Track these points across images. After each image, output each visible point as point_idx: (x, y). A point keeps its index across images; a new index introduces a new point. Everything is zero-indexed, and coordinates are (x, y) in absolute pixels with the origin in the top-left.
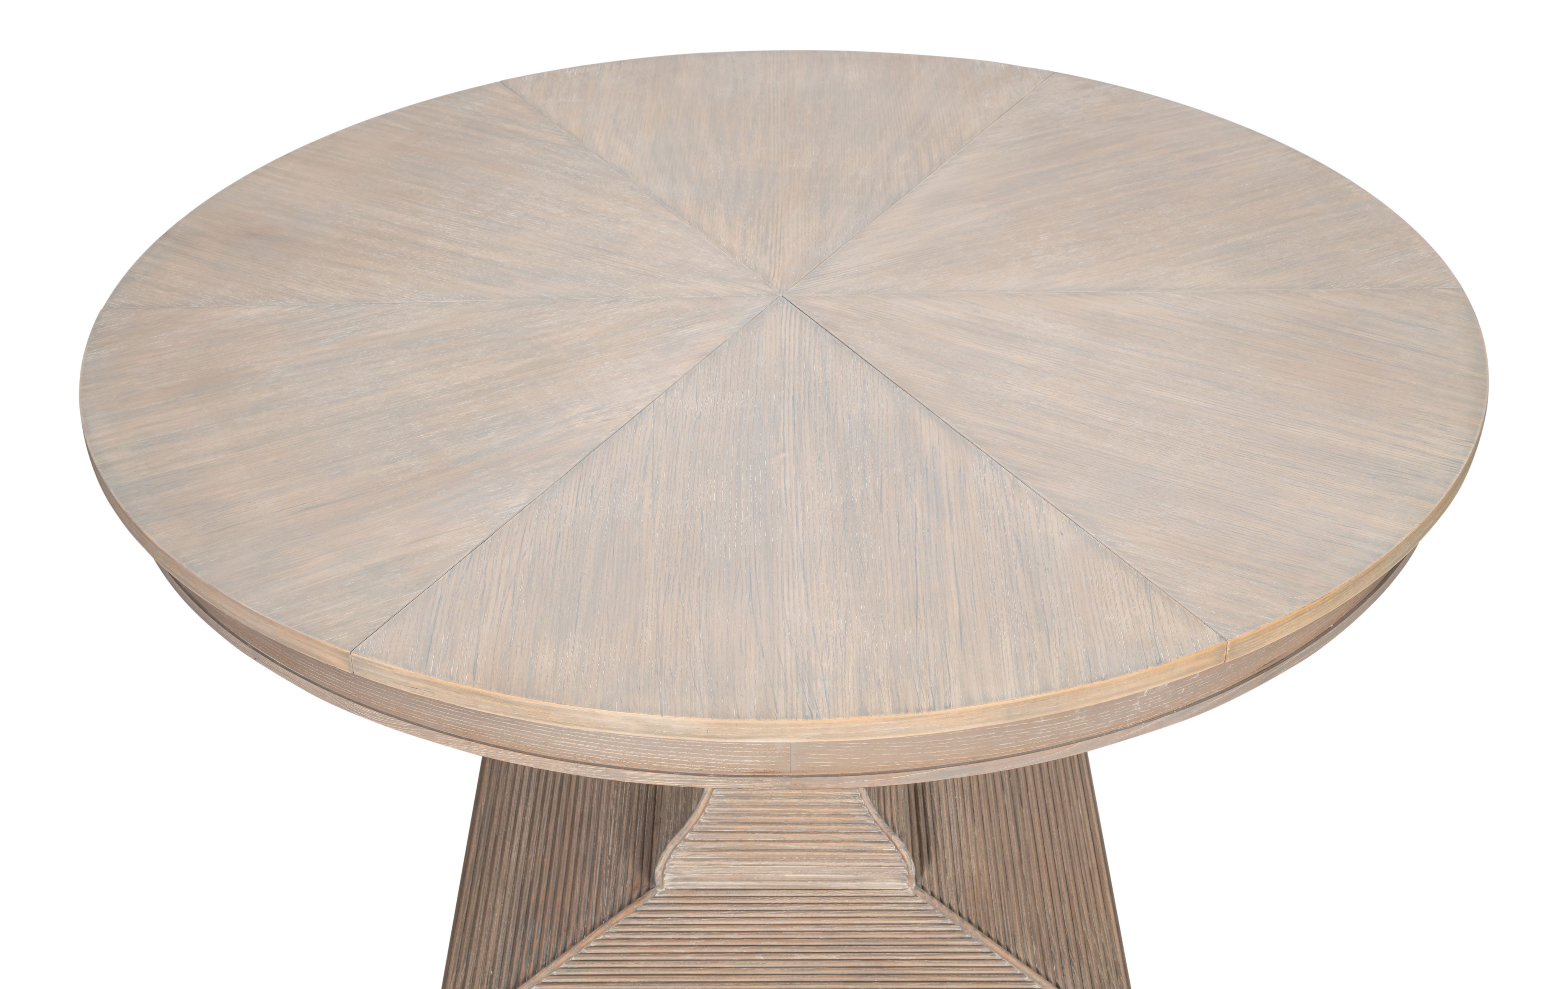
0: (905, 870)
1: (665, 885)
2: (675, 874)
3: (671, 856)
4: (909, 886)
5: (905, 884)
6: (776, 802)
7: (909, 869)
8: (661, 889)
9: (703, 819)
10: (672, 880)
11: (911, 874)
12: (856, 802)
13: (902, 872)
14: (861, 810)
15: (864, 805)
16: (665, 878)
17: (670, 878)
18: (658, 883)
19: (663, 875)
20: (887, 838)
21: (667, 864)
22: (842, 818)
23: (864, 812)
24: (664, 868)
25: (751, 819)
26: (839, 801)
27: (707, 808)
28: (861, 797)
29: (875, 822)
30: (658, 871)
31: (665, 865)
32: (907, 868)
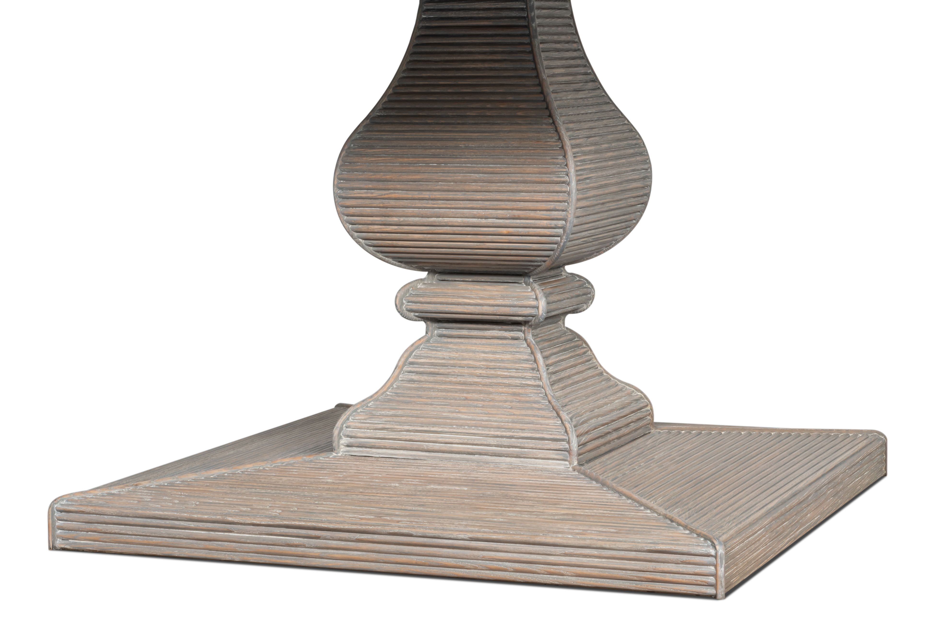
0: (567, 445)
1: (342, 450)
2: (351, 437)
3: (350, 419)
4: (570, 464)
5: (567, 463)
6: (460, 381)
7: (570, 442)
8: (337, 454)
9: (390, 392)
10: (348, 446)
11: (572, 448)
12: (535, 384)
13: (563, 446)
14: (539, 391)
15: (543, 388)
16: (342, 442)
17: (346, 442)
18: (335, 444)
19: (340, 438)
20: (556, 415)
21: (344, 425)
22: (518, 398)
23: (540, 393)
24: (341, 429)
25: (433, 394)
26: (519, 382)
27: (396, 383)
28: (540, 379)
29: (549, 402)
30: (336, 432)
31: (342, 425)
32: (569, 443)
